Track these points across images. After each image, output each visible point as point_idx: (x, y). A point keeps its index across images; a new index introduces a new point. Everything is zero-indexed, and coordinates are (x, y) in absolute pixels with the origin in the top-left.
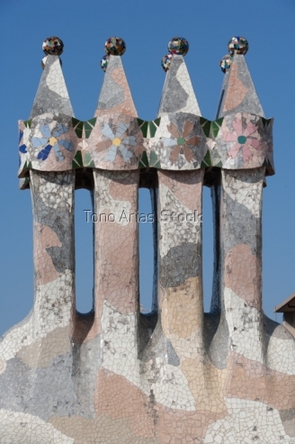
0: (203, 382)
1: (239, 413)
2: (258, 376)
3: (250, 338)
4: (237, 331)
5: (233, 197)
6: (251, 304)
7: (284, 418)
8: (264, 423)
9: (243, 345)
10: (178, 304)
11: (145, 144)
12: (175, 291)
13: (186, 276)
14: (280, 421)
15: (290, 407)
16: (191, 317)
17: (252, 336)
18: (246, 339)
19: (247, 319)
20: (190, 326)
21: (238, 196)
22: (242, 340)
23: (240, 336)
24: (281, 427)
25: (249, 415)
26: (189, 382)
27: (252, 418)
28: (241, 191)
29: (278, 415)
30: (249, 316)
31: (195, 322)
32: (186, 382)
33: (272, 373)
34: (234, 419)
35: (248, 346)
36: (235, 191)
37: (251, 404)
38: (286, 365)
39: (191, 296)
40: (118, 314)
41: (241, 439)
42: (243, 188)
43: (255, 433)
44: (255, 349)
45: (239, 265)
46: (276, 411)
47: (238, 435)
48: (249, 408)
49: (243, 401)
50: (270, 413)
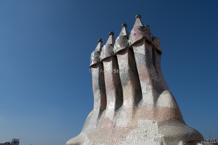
0: (131, 115)
1: (141, 126)
2: (151, 109)
3: (149, 96)
4: (145, 95)
5: (136, 52)
6: (149, 84)
7: (159, 126)
8: (151, 128)
9: (147, 99)
10: (126, 91)
11: (113, 50)
12: (125, 87)
13: (127, 81)
14: (157, 127)
15: (163, 120)
16: (130, 94)
17: (150, 95)
18: (148, 96)
19: (148, 90)
20: (130, 97)
21: (138, 51)
22: (146, 98)
23: (146, 96)
24: (157, 130)
25: (145, 126)
26: (127, 116)
27: (146, 127)
28: (139, 49)
29: (157, 125)
30: (148, 88)
31: (131, 95)
32: (126, 116)
33: (157, 108)
34: (139, 128)
35: (148, 99)
36: (137, 50)
37: (147, 121)
38: (164, 103)
39: (129, 87)
40: (111, 98)
41: (139, 137)
42: (139, 48)
43: (146, 134)
44: (151, 99)
45: (142, 72)
46: (156, 123)
47: (139, 135)
48: (146, 123)
49: (144, 120)
50: (154, 124)
